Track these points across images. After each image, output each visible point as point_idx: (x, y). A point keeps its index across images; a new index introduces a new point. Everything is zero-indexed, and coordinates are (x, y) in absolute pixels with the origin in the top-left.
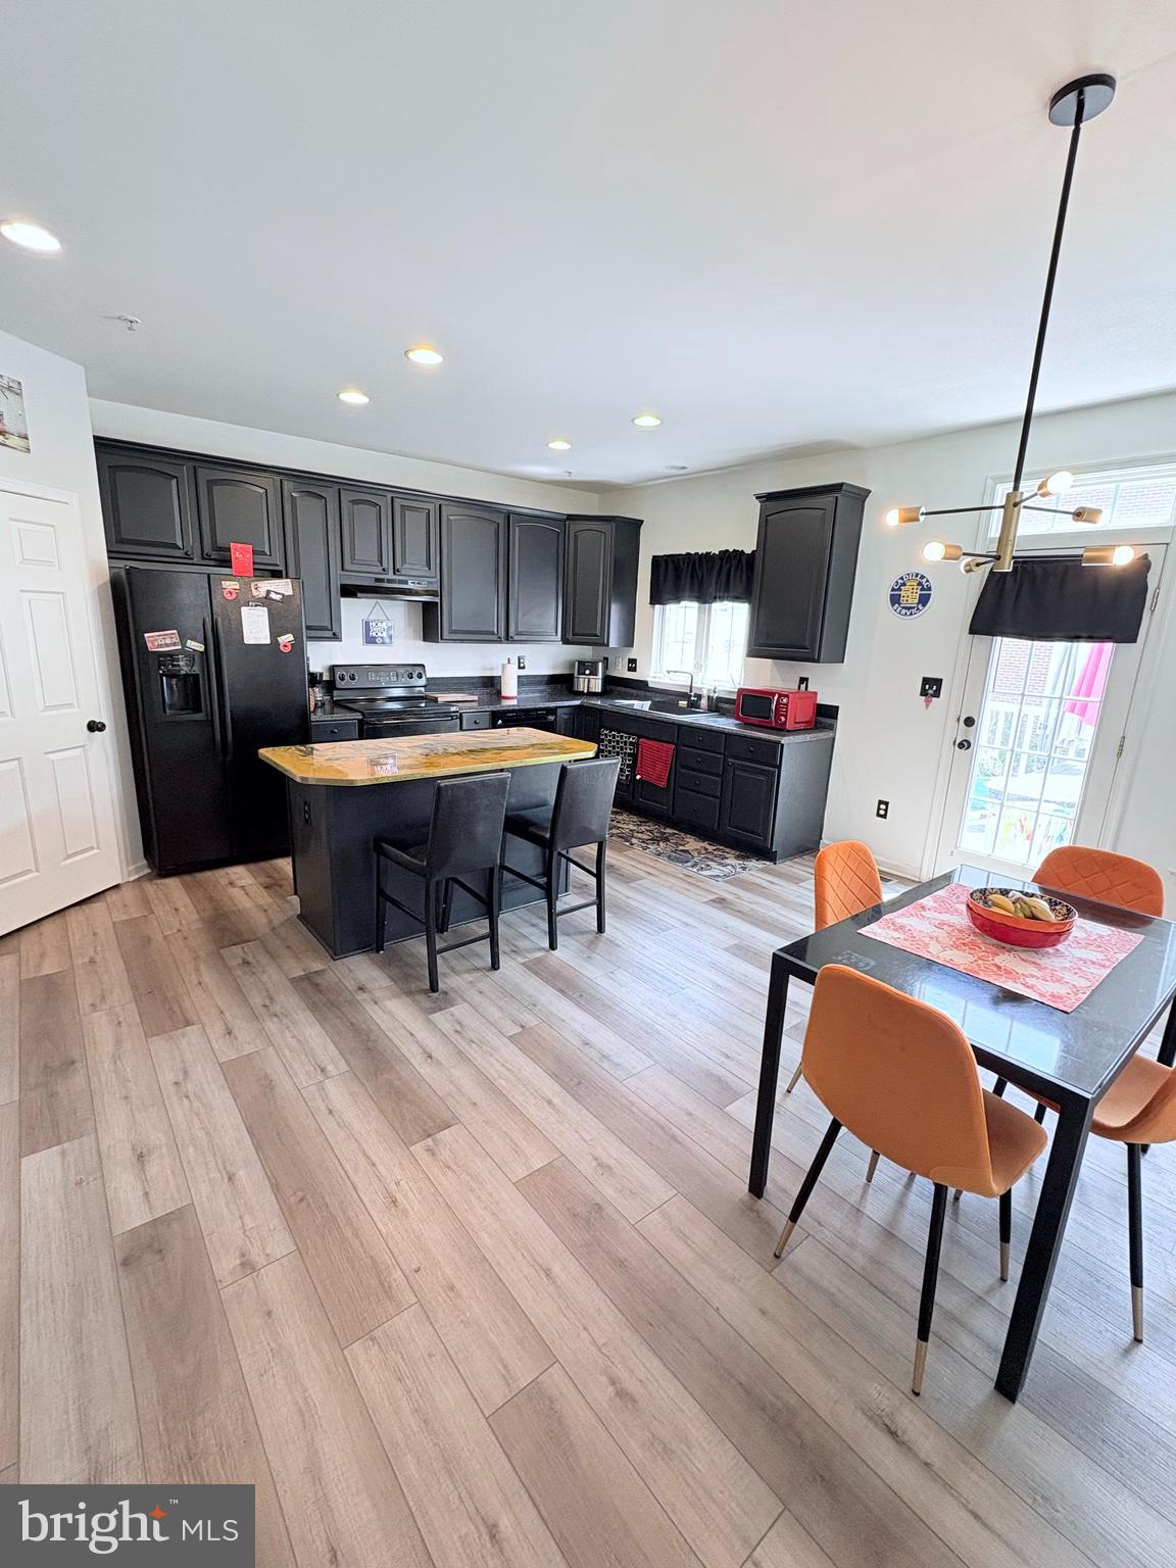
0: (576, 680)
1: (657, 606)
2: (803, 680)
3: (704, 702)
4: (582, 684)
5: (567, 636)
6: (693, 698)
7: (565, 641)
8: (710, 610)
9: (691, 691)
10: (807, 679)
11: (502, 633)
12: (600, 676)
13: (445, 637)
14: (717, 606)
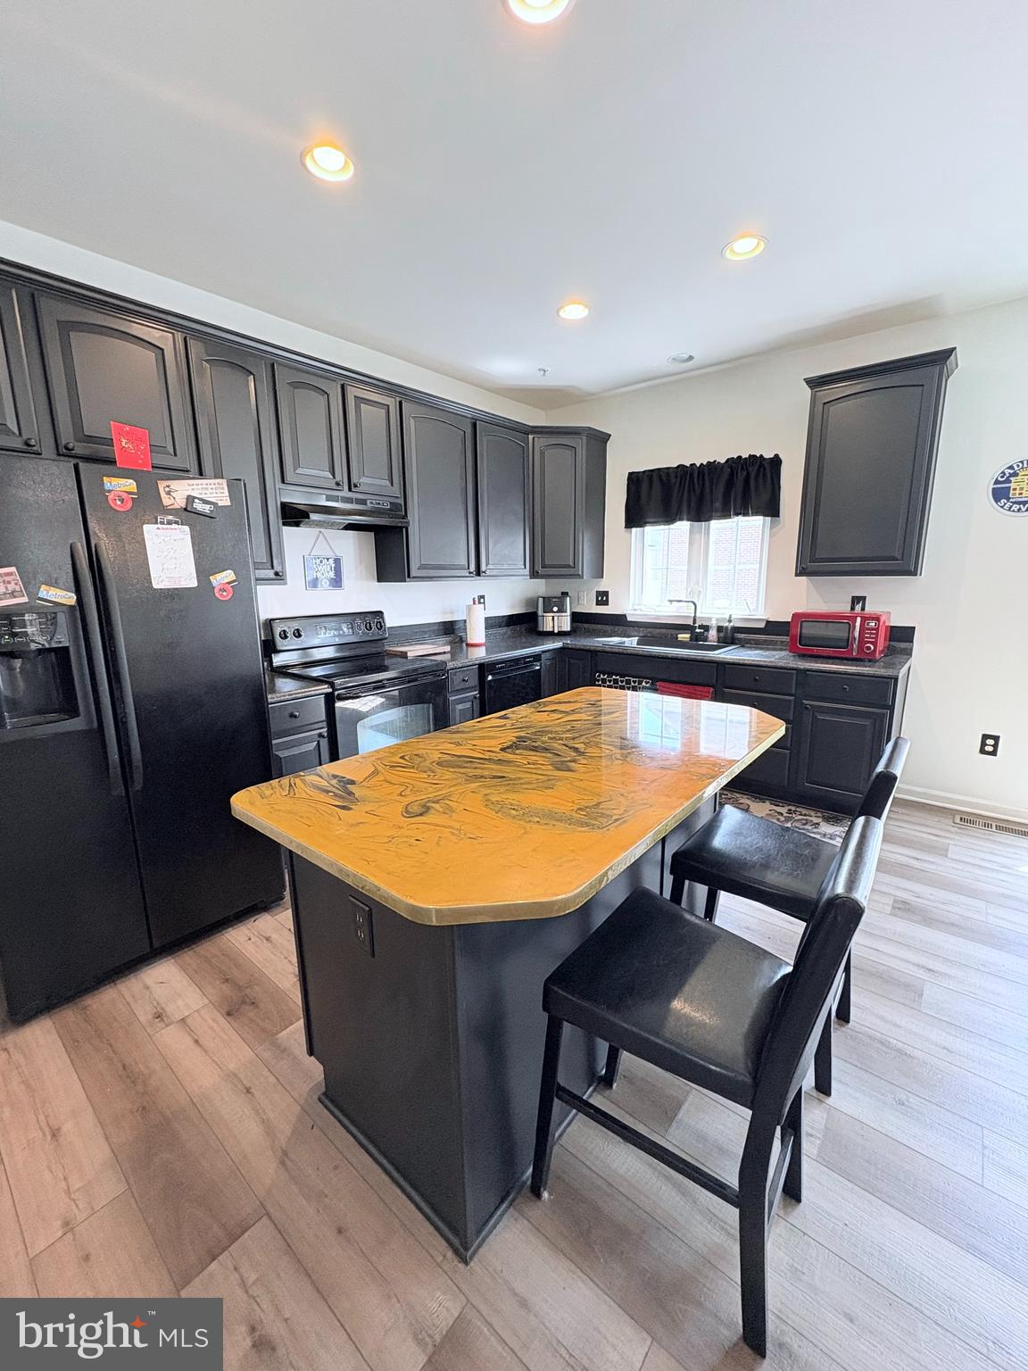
0: (540, 619)
1: (634, 529)
2: (856, 600)
3: (713, 634)
4: (549, 622)
5: (536, 568)
6: (698, 630)
7: (534, 574)
8: (708, 528)
9: (695, 622)
10: (864, 599)
11: (473, 568)
12: (568, 613)
13: (413, 574)
14: (716, 525)
